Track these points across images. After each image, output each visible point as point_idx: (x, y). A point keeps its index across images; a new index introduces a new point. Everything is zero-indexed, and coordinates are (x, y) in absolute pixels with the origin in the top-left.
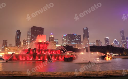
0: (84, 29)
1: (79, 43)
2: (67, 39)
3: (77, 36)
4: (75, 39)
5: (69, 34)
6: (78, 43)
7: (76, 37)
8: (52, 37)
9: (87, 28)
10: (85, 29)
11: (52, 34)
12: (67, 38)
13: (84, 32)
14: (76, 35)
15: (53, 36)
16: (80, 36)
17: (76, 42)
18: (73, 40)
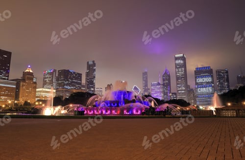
0: (88, 63)
1: (79, 87)
2: (53, 79)
3: (76, 75)
4: (72, 79)
5: (61, 70)
6: (76, 87)
7: (73, 76)
8: (29, 72)
9: (93, 62)
10: (91, 63)
11: (29, 66)
12: (53, 77)
13: (87, 70)
14: (74, 73)
15: (31, 71)
16: (80, 75)
17: (73, 86)
18: (69, 81)
